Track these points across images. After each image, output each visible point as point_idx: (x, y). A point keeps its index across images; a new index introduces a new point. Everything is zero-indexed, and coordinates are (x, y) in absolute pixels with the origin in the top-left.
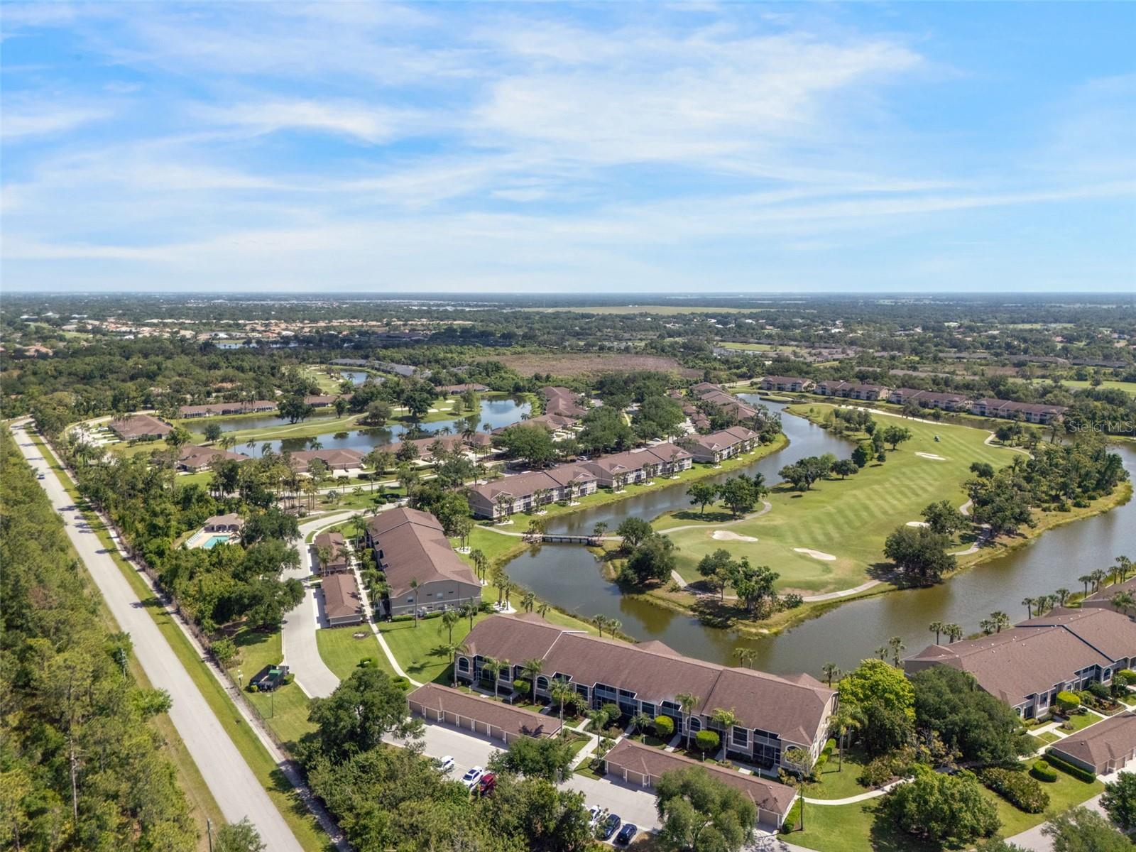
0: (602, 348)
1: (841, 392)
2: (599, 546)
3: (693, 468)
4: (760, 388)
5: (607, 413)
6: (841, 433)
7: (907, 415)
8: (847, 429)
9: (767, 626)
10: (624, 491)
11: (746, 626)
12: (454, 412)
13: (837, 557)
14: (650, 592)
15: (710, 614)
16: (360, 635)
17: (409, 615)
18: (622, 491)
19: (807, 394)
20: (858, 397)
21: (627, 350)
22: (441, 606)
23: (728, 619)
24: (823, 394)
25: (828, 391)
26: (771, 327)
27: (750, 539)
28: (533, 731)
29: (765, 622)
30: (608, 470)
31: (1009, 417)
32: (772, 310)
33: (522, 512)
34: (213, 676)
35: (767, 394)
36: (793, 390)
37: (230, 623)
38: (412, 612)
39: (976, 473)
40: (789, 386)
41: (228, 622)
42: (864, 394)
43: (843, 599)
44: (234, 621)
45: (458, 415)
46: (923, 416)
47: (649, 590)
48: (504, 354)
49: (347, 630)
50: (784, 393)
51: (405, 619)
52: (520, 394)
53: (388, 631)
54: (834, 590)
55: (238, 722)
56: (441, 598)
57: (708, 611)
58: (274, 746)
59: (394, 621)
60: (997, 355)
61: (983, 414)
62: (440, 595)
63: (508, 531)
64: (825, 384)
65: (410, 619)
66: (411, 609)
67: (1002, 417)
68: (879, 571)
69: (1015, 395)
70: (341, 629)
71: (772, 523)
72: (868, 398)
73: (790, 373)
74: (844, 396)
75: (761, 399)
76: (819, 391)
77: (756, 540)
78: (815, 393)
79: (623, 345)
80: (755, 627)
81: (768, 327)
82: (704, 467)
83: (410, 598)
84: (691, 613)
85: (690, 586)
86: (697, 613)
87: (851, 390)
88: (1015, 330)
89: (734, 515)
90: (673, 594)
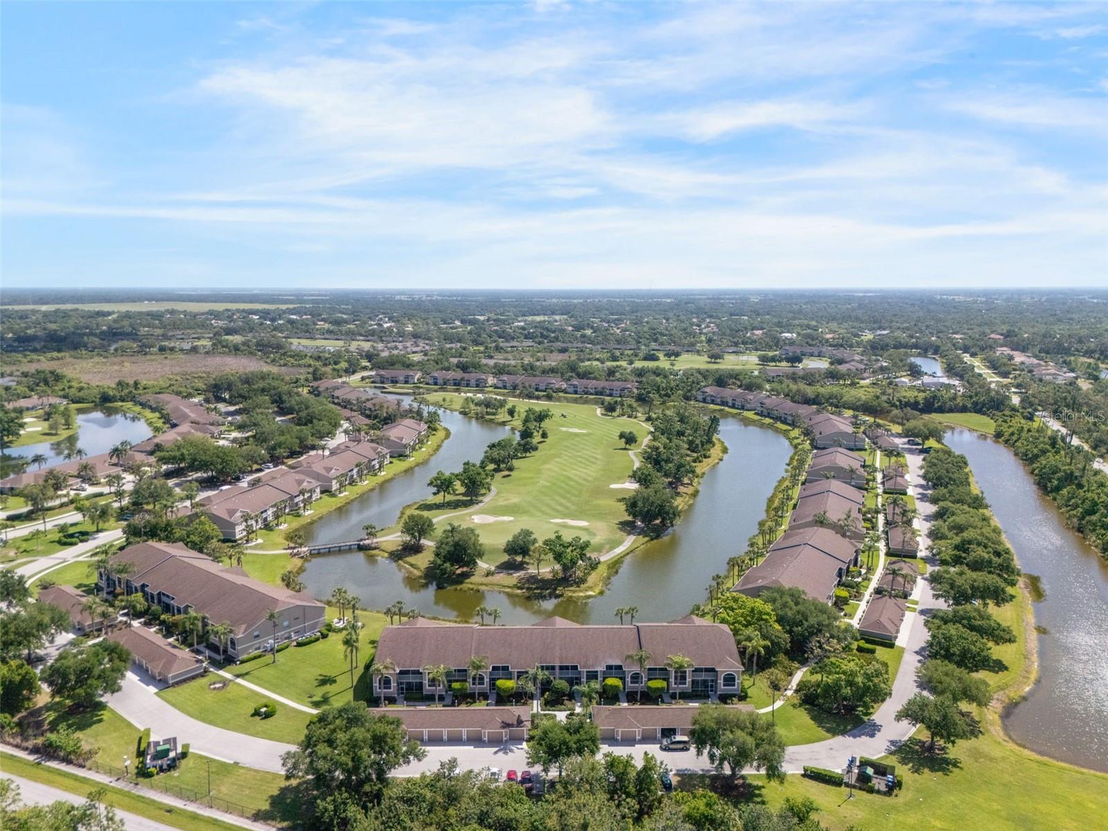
0: (162, 349)
1: (452, 382)
2: (375, 548)
3: (391, 463)
4: (373, 382)
5: (264, 417)
6: (482, 417)
7: (523, 398)
8: (488, 413)
9: (590, 588)
10: (347, 493)
11: (574, 592)
12: (48, 431)
13: (588, 522)
14: (467, 581)
15: (536, 589)
16: (217, 686)
17: (257, 653)
18: (344, 494)
19: (421, 385)
20: (468, 385)
21: (194, 350)
22: (286, 635)
23: (555, 589)
24: (436, 384)
25: (440, 381)
26: (322, 323)
27: (506, 518)
28: (515, 723)
29: (586, 585)
30: (325, 474)
31: (596, 394)
32: (308, 306)
33: (260, 528)
34: (77, 776)
35: (384, 388)
36: (406, 382)
37: (24, 713)
38: (259, 648)
39: (623, 440)
40: (402, 378)
41: (19, 711)
42: (473, 382)
43: (622, 555)
44: (26, 709)
45: (56, 434)
46: (538, 398)
47: (466, 579)
48: (39, 360)
49: (194, 684)
50: (398, 385)
51: (255, 658)
52: (111, 405)
53: (247, 674)
54: (612, 548)
55: (169, 811)
56: (288, 627)
57: (534, 586)
58: (249, 822)
59: (242, 662)
60: (540, 343)
61: (576, 392)
62: (286, 624)
63: (267, 550)
64: (436, 374)
65: (260, 657)
66: (257, 646)
67: (591, 394)
68: (627, 527)
69: (592, 376)
70: (185, 686)
71: (508, 502)
72: (477, 386)
73: (396, 366)
74: (455, 384)
75: (382, 392)
76: (431, 381)
77: (512, 518)
78: (427, 384)
79: (187, 346)
80: (581, 591)
81: (319, 323)
82: (400, 460)
83: (256, 633)
84: (519, 591)
85: (497, 567)
86: (524, 591)
87: (462, 379)
88: (533, 321)
89: (471, 500)
90: (490, 578)
